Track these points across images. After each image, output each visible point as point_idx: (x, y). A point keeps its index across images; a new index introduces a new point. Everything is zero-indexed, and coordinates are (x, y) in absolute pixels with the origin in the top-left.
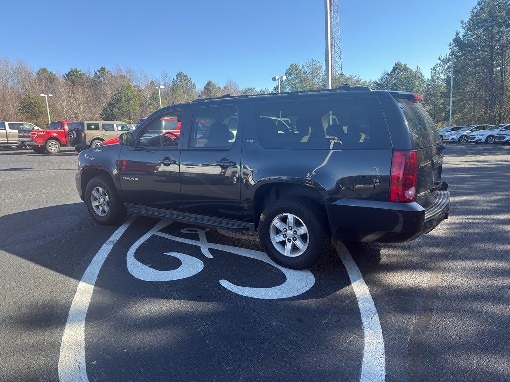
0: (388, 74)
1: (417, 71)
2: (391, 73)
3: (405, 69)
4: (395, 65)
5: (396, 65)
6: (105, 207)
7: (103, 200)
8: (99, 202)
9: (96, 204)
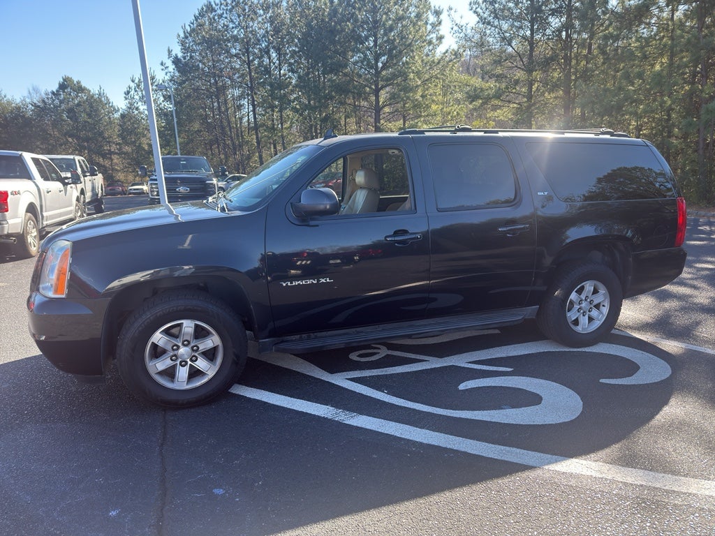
0: (53, 93)
1: (100, 94)
2: (57, 91)
3: (81, 89)
4: (62, 80)
5: (64, 80)
6: (201, 364)
7: (195, 349)
8: (175, 357)
9: (162, 364)
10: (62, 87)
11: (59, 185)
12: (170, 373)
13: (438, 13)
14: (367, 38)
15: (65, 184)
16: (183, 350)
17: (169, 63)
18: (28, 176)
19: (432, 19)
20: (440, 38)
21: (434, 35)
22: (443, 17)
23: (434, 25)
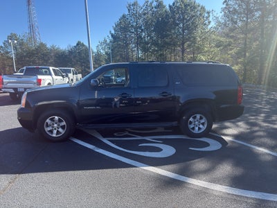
2: (76, 46)
3: (83, 45)
6: (60, 130)
7: (58, 125)
8: (53, 127)
9: (49, 129)
10: (78, 44)
11: (61, 77)
12: (51, 131)
13: (208, 13)
14: (179, 24)
15: (63, 77)
16: (55, 125)
17: (110, 36)
18: (50, 74)
19: (206, 15)
20: (209, 22)
21: (207, 21)
22: (211, 14)
23: (207, 18)
